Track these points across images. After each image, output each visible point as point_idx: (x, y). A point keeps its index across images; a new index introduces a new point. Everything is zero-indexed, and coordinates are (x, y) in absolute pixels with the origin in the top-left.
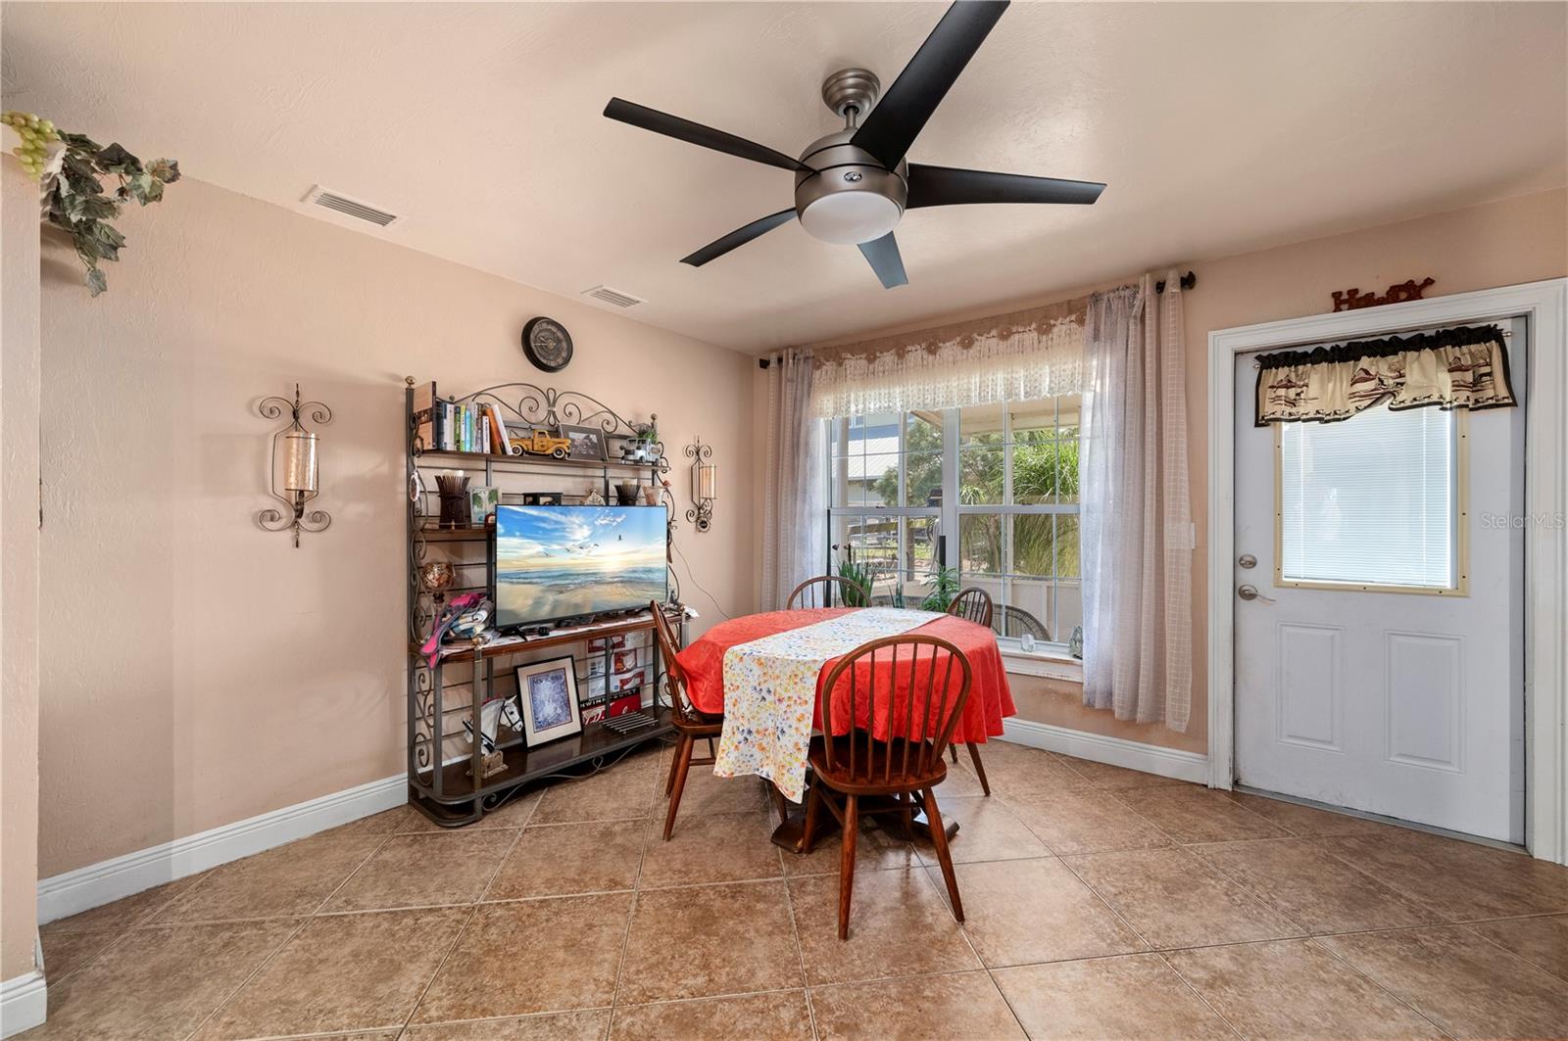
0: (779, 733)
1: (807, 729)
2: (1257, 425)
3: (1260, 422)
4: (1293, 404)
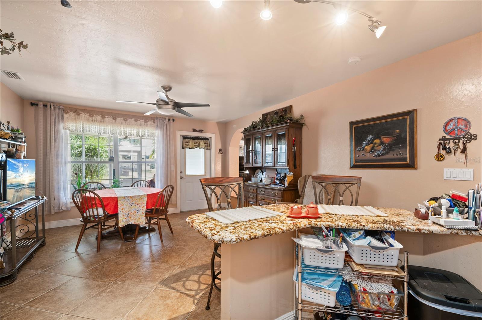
0: (138, 211)
1: (145, 209)
3: (183, 148)
4: (188, 145)
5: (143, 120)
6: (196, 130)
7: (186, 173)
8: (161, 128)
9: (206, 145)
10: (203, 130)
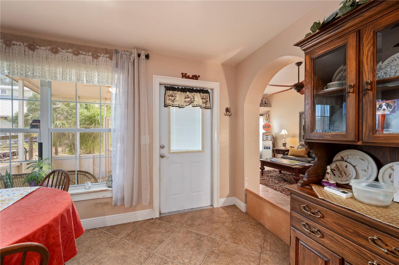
2: (165, 106)
3: (166, 106)
4: (173, 101)
5: (90, 54)
6: (187, 75)
7: (171, 149)
8: (123, 68)
9: (205, 101)
10: (199, 76)
